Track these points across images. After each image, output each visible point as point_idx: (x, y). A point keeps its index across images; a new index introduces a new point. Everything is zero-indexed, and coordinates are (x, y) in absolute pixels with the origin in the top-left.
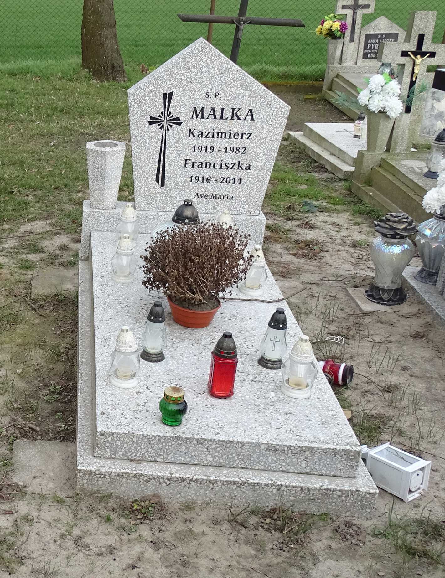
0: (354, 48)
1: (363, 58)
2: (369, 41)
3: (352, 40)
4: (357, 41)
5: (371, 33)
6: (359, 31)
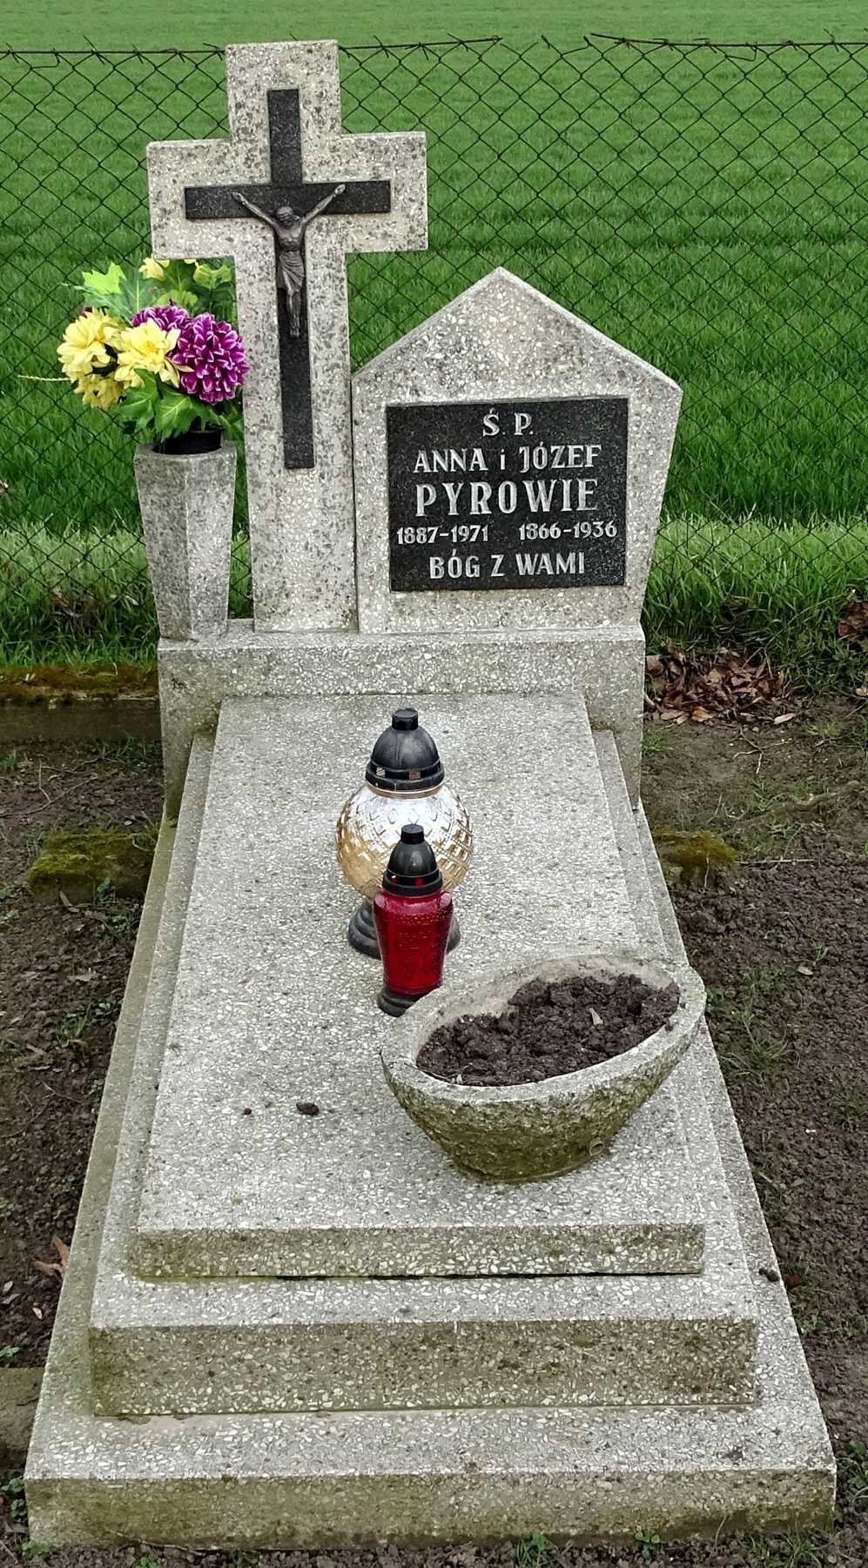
0: (326, 508)
1: (396, 586)
2: (422, 463)
3: (299, 455)
4: (340, 460)
5: (427, 399)
6: (339, 387)
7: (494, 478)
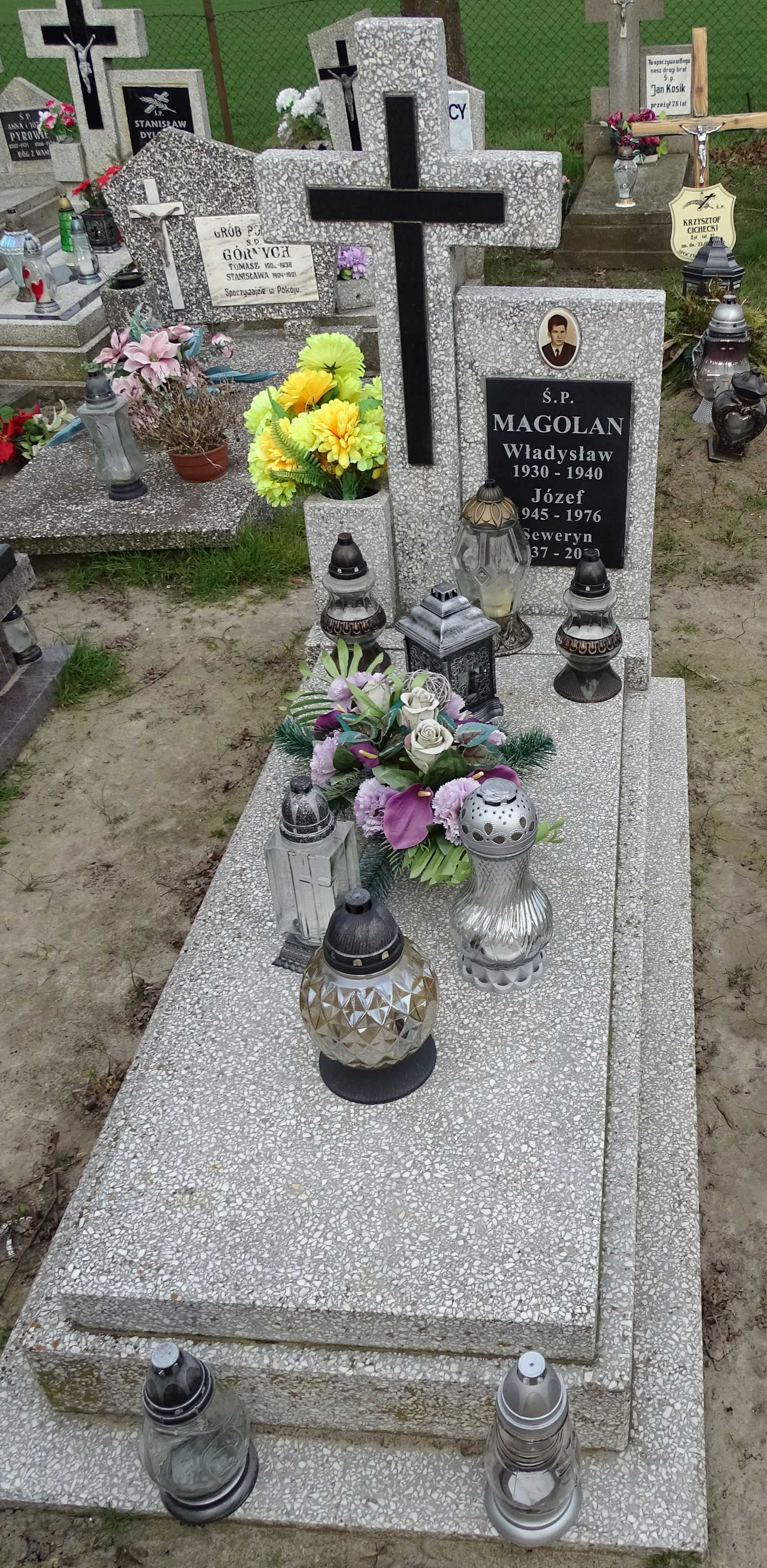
7: (26, 130)
